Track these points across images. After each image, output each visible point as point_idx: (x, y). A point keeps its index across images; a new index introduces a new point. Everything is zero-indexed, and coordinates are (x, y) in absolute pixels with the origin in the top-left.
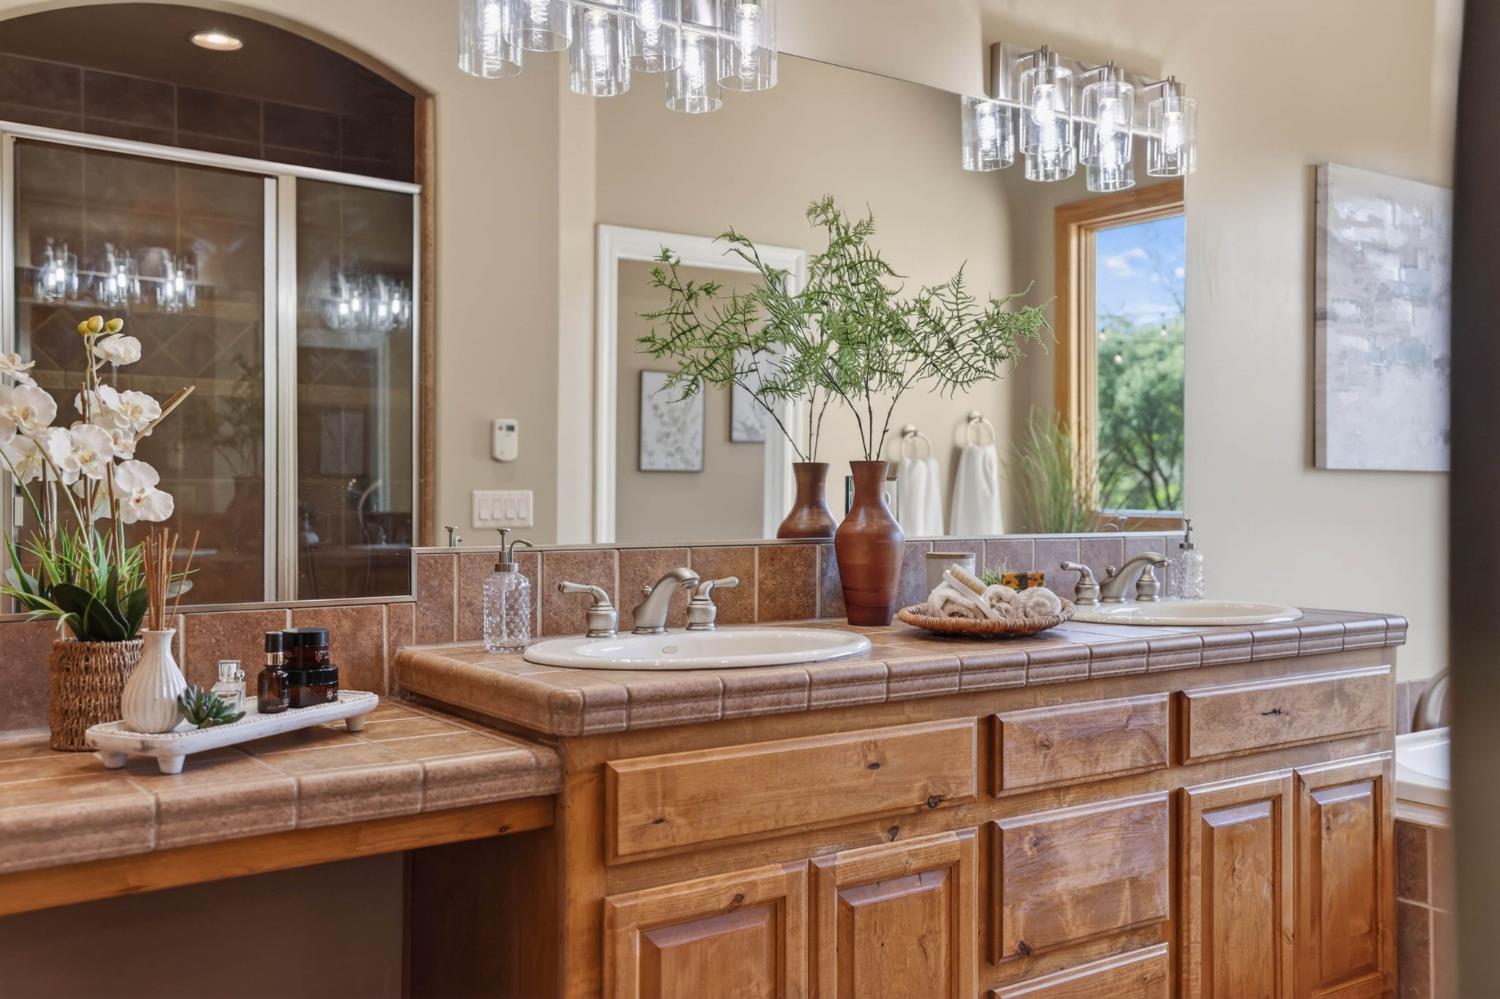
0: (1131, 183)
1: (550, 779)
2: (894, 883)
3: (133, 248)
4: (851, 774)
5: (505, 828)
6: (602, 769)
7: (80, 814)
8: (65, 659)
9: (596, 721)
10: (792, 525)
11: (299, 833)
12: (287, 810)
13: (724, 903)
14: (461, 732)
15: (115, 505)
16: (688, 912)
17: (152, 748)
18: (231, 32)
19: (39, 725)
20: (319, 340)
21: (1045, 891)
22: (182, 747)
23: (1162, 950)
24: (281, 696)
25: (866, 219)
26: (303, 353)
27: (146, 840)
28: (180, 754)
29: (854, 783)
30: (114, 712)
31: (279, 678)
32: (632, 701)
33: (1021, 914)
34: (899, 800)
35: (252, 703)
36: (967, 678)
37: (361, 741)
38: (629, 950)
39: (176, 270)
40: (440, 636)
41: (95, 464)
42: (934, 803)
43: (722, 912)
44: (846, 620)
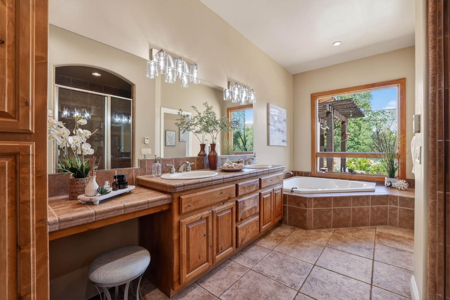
0: (246, 104)
1: (170, 200)
2: (224, 212)
3: (79, 108)
4: (217, 195)
5: (162, 210)
6: (179, 198)
7: (78, 215)
8: (72, 182)
9: (178, 190)
10: (200, 154)
11: (124, 215)
12: (122, 211)
13: (199, 219)
14: (151, 192)
15: (82, 151)
16: (194, 221)
17: (92, 200)
18: (99, 73)
19: (66, 194)
20: (114, 125)
21: (244, 210)
22: (99, 199)
23: (258, 217)
24: (117, 187)
25: (212, 106)
26: (112, 127)
27: (93, 219)
28: (98, 201)
29: (218, 196)
30: (83, 192)
31: (116, 184)
32: (184, 185)
33: (241, 214)
34: (224, 199)
35: (111, 189)
36: (234, 178)
37: (132, 195)
38: (184, 229)
39: (87, 113)
40: (144, 174)
41: (78, 143)
42: (229, 198)
43: (199, 220)
44: (209, 169)
